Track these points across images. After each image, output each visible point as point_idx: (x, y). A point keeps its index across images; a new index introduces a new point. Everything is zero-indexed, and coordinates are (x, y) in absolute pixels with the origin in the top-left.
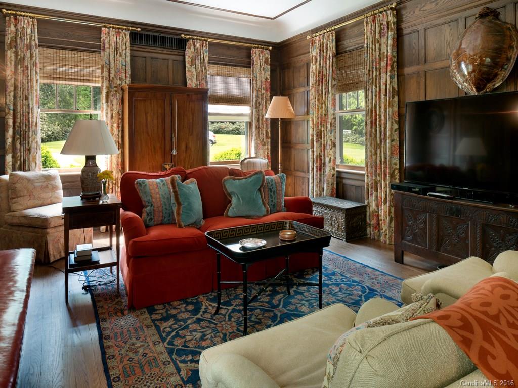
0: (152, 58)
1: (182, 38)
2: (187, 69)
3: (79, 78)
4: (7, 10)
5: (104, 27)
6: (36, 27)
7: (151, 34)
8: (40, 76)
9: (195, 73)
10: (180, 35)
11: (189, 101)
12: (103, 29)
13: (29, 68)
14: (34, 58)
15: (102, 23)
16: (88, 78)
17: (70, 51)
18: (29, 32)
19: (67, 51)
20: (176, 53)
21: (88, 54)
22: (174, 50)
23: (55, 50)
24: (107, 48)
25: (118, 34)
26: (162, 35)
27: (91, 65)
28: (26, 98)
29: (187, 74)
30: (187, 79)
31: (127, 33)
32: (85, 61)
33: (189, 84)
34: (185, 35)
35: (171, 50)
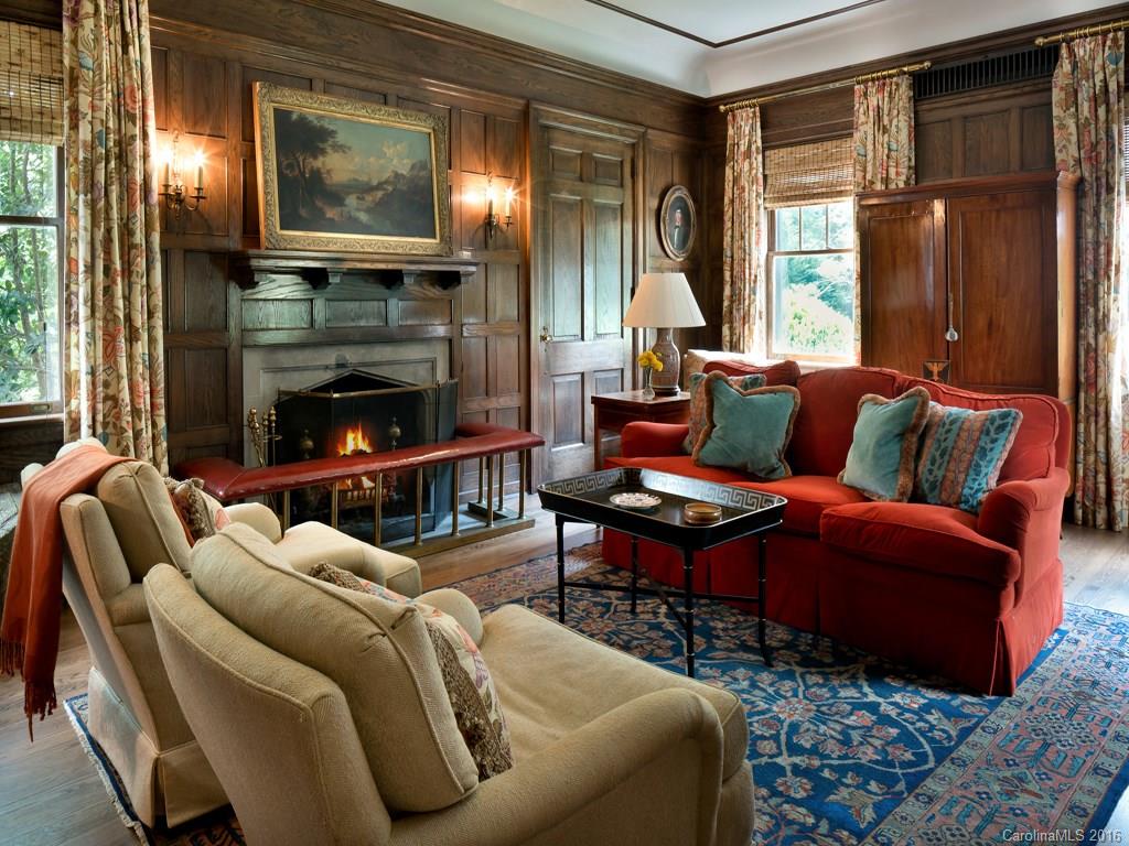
0: (965, 118)
1: (1038, 46)
2: (1055, 123)
3: (824, 190)
4: (725, 105)
5: (858, 83)
6: (758, 120)
7: (965, 62)
8: (765, 199)
9: (1073, 129)
10: (1032, 41)
11: (998, 211)
12: (857, 87)
13: (747, 190)
14: (754, 171)
15: (853, 77)
16: (838, 189)
17: (811, 146)
18: (747, 132)
19: (807, 146)
20: (1027, 89)
21: (839, 142)
22: (1020, 85)
23: (789, 149)
24: (863, 124)
25: (881, 89)
26: (991, 56)
27: (843, 161)
28: (742, 238)
29: (1056, 137)
30: (1057, 149)
31: (900, 81)
32: (834, 157)
33: (1063, 160)
34: (1046, 36)
35: (1014, 85)
